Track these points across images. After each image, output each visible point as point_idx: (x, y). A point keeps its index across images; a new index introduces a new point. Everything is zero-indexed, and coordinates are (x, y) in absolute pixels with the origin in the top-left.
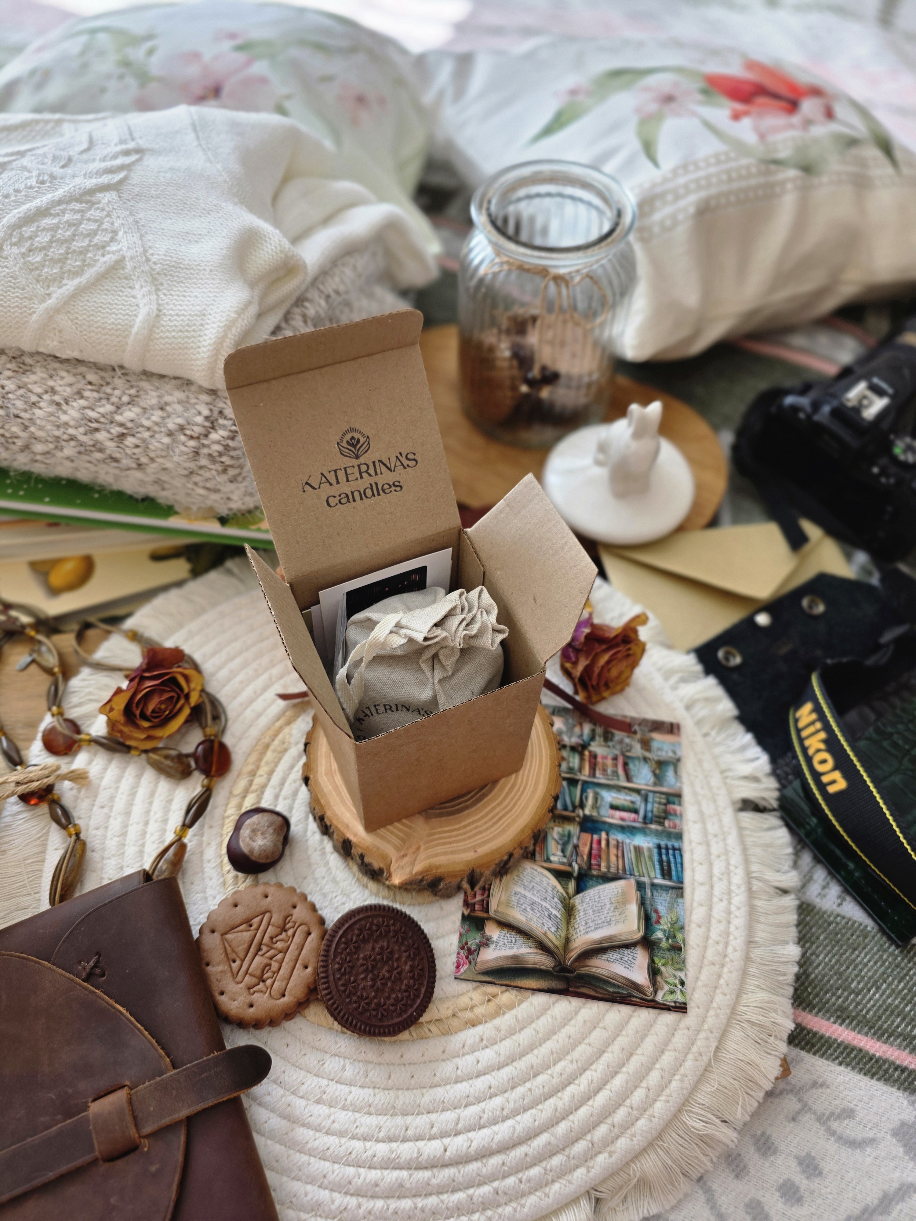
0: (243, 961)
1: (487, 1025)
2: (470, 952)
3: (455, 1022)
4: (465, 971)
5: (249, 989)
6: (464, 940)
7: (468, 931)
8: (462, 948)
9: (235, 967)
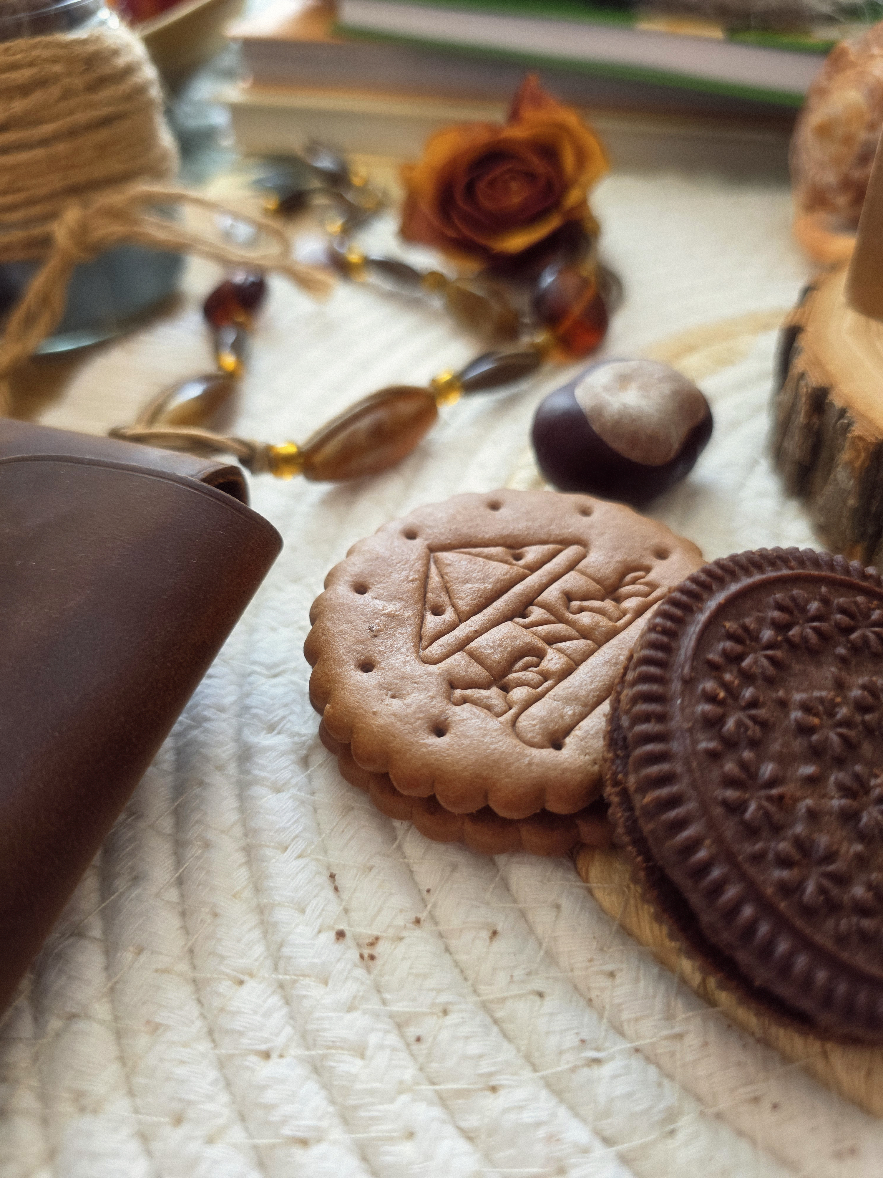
0: (462, 617)
5: (452, 685)
9: (432, 622)
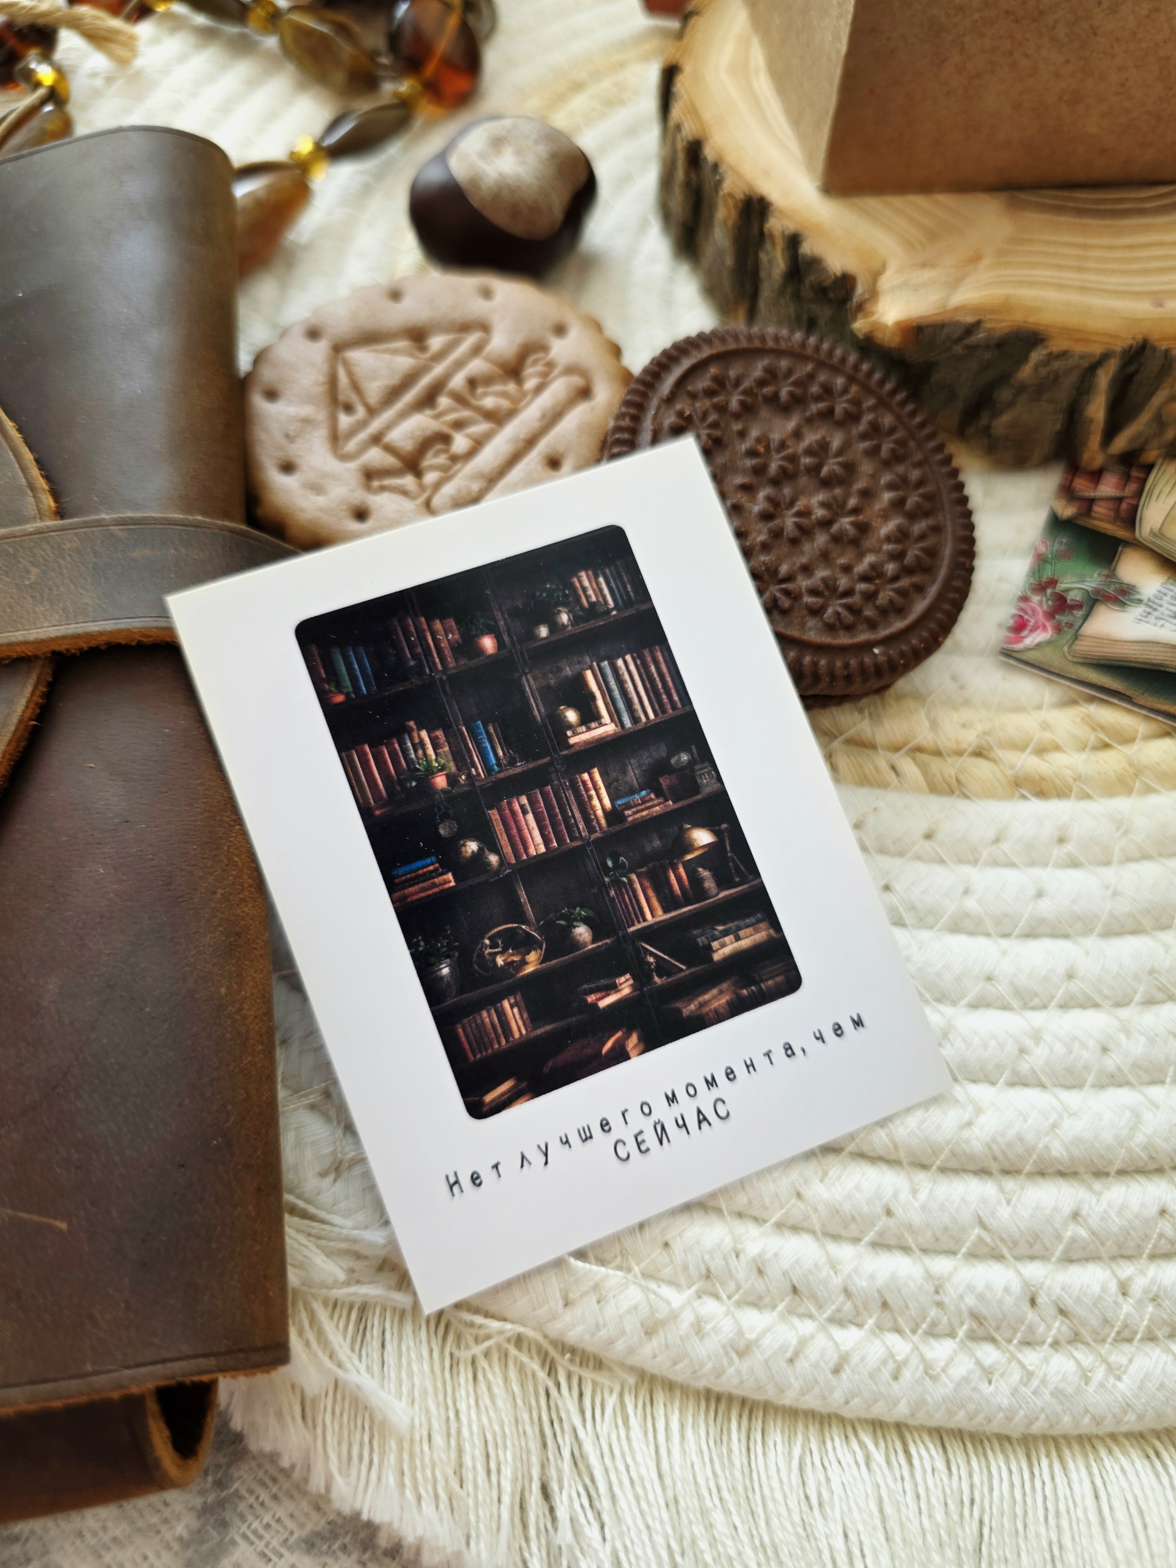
0: (374, 413)
1: (1085, 805)
2: (1061, 604)
3: (981, 769)
4: (1038, 646)
5: (370, 476)
6: (1048, 573)
7: (1060, 556)
8: (1040, 588)
9: (345, 421)
